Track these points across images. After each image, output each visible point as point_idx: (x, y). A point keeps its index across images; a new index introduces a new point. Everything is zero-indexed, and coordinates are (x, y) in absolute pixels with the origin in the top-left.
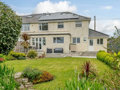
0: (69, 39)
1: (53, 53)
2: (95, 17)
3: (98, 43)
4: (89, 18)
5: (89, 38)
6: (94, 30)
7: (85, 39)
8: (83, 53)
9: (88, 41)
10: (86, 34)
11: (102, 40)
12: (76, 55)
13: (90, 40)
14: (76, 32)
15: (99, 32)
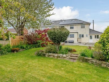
0: (77, 35)
1: (68, 43)
2: (93, 21)
3: (95, 38)
4: (89, 23)
5: (89, 35)
6: (93, 29)
7: (87, 35)
8: (86, 44)
9: (89, 36)
10: (88, 32)
11: (98, 36)
12: (81, 44)
13: (90, 36)
14: (81, 31)
15: (96, 31)
